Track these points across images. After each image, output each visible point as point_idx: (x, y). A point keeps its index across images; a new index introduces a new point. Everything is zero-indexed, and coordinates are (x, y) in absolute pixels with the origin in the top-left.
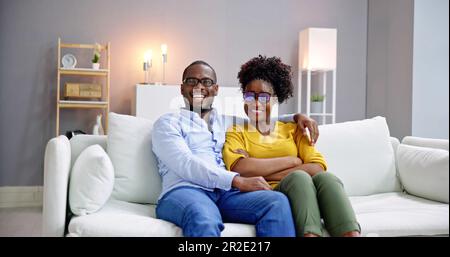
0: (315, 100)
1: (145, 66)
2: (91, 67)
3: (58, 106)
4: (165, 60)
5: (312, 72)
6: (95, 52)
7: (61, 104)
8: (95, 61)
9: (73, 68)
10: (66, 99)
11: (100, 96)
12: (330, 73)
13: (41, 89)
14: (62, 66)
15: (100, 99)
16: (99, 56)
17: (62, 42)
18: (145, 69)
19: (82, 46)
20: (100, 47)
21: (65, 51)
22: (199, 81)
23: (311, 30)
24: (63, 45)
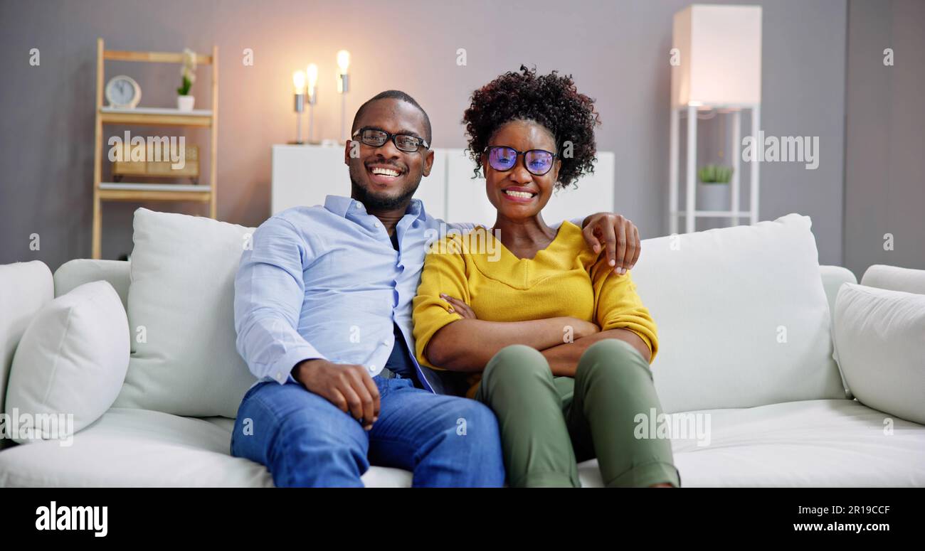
0: (707, 180)
1: (299, 102)
2: (175, 106)
3: (98, 196)
4: (346, 88)
5: (701, 113)
6: (184, 71)
7: (104, 190)
8: (184, 91)
9: (132, 107)
10: (118, 179)
11: (194, 172)
12: (746, 113)
13: (62, 155)
14: (106, 103)
15: (194, 181)
16: (192, 78)
17: (106, 47)
18: (296, 109)
19: (154, 57)
20: (194, 58)
21: (113, 70)
22: (391, 137)
23: (698, 11)
24: (110, 56)
